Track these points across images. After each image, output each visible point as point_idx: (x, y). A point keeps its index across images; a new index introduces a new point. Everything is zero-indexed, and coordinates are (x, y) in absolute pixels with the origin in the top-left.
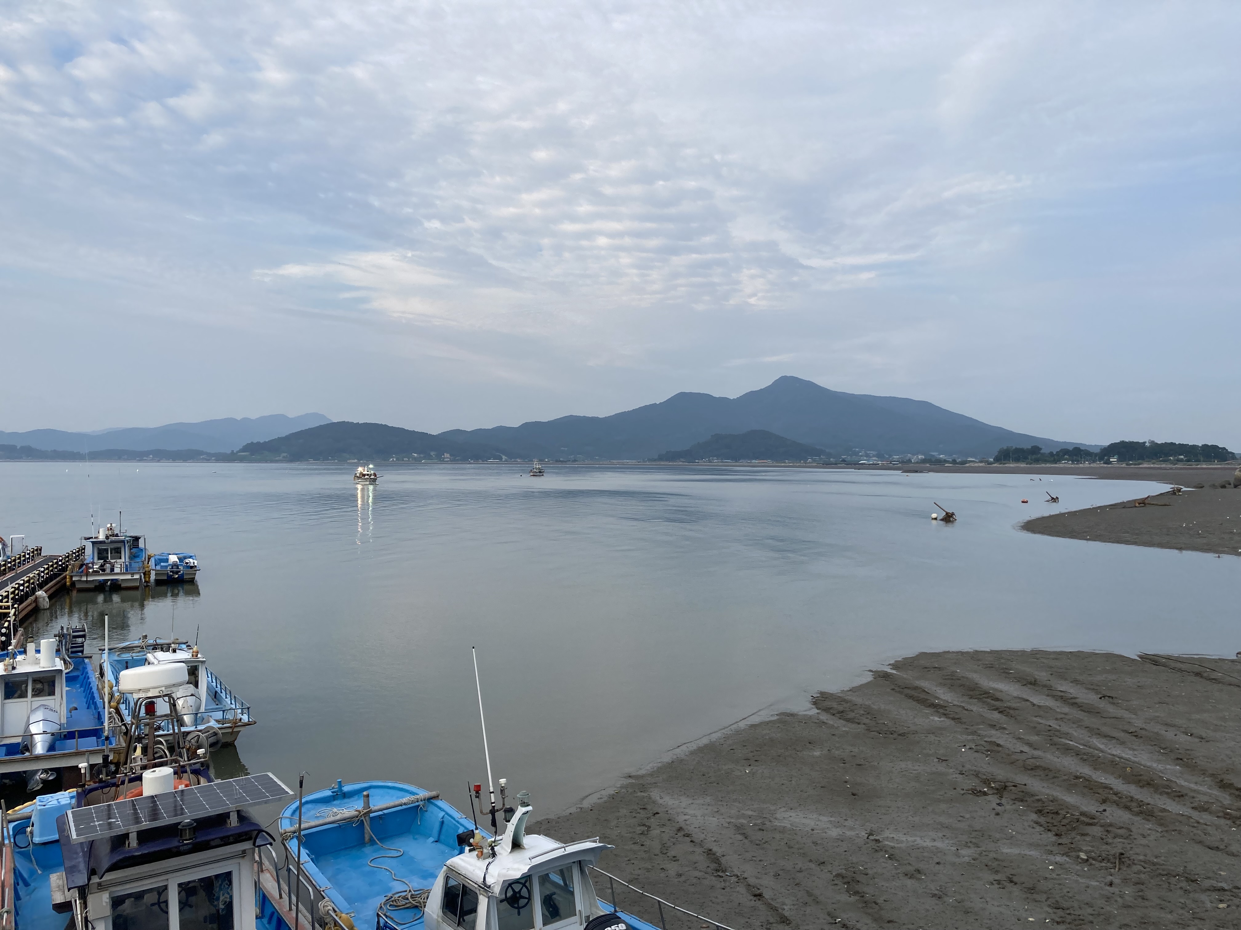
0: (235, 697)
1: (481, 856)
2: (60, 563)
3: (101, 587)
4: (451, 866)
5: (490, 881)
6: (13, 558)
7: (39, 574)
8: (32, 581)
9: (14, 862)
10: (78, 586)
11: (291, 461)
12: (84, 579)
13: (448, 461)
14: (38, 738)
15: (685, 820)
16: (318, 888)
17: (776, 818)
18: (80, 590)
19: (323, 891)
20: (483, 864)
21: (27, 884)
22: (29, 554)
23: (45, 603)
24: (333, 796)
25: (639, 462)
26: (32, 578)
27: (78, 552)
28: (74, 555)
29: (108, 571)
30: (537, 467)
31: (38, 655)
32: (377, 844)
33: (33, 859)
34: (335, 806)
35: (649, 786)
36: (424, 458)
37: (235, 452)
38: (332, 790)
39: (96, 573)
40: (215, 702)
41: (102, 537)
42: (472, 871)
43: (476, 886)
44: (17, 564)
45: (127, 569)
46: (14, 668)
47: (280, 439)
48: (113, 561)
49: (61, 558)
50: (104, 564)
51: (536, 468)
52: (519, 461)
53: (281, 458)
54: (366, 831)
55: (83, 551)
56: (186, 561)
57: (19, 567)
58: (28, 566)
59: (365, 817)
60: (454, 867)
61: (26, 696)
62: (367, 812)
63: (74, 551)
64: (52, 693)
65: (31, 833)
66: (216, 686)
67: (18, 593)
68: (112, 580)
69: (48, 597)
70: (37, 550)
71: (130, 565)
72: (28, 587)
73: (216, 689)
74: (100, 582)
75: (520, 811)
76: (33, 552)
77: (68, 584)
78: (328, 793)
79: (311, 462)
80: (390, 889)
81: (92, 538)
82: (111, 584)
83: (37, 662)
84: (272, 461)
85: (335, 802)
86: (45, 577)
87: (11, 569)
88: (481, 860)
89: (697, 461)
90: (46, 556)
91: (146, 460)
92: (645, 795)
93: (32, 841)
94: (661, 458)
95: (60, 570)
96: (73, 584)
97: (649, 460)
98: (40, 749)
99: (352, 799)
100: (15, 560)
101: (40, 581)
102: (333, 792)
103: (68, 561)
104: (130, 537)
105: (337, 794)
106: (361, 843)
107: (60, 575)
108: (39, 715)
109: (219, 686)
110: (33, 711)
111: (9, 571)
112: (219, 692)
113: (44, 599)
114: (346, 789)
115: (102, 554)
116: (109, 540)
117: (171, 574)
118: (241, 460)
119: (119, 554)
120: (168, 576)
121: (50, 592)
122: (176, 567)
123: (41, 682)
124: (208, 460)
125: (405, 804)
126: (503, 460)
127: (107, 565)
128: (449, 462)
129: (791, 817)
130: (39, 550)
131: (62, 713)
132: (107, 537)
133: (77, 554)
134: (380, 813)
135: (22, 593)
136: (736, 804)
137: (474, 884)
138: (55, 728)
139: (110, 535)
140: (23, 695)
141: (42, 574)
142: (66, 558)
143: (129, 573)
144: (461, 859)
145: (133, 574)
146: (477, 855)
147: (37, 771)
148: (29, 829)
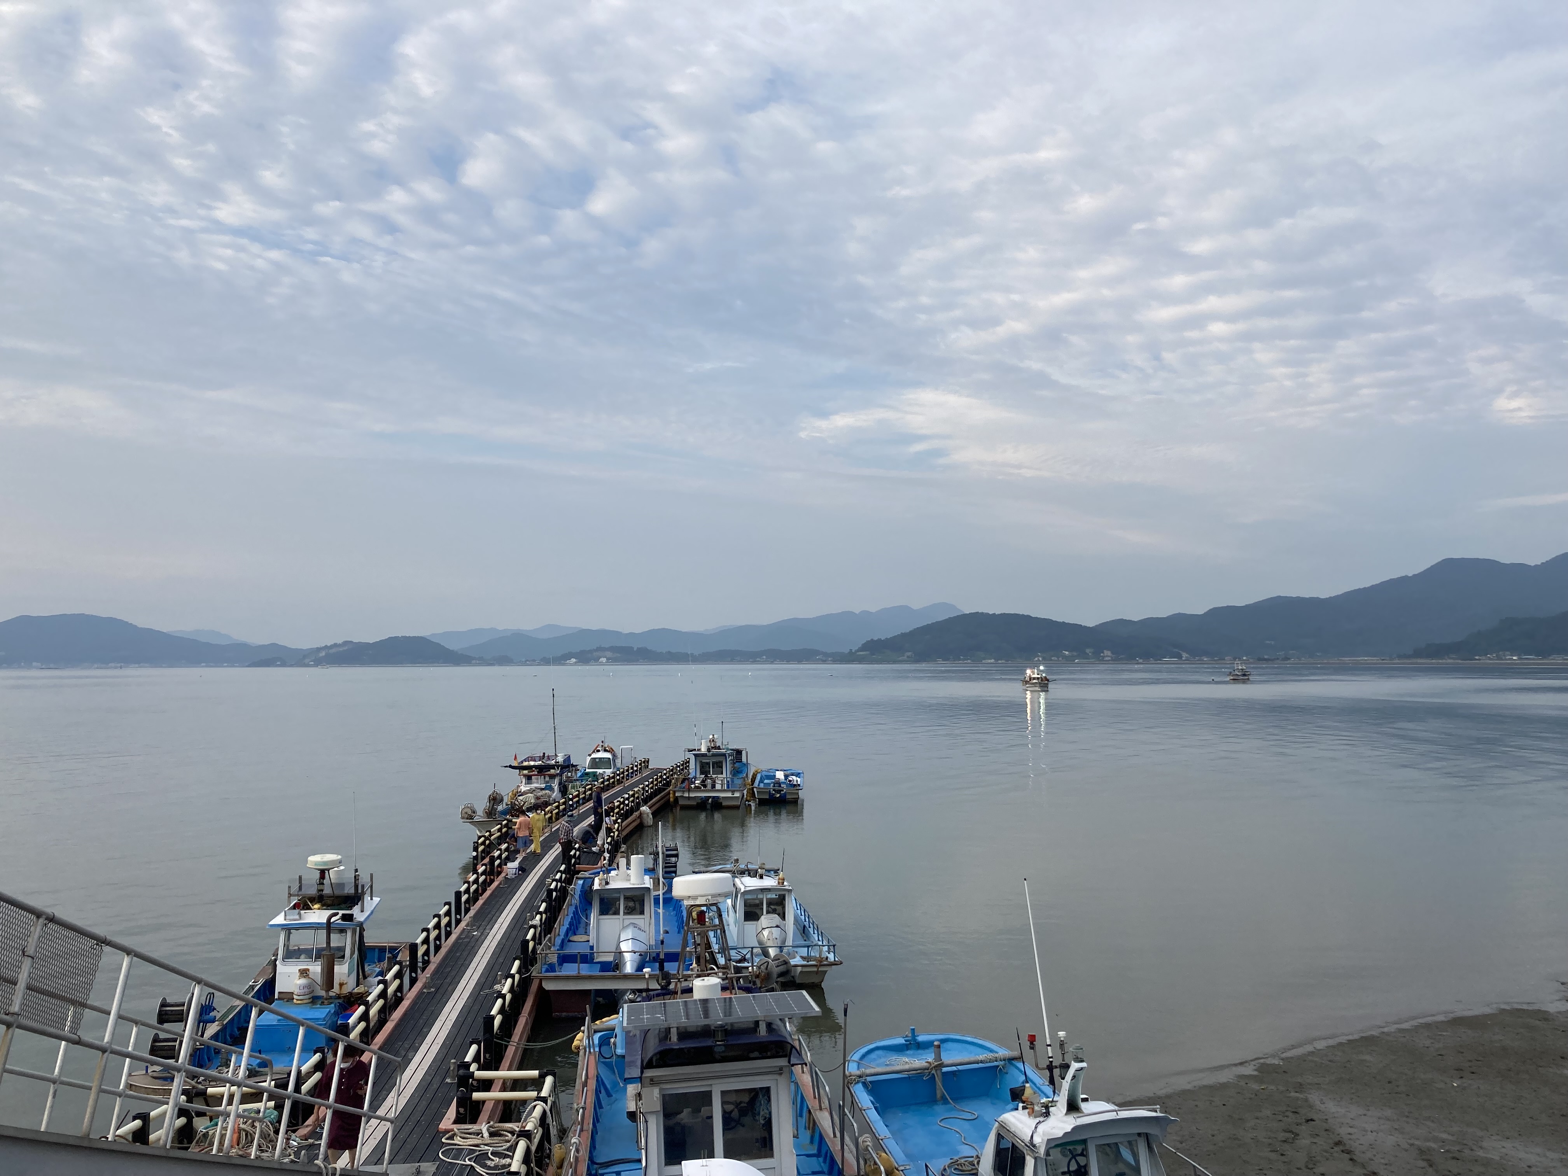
0: (822, 933)
1: (1032, 1114)
2: (664, 777)
3: (702, 805)
4: (1002, 1122)
5: (1037, 1140)
6: (621, 770)
7: (643, 789)
8: (636, 796)
9: (597, 1068)
10: (681, 802)
11: (917, 661)
12: (686, 795)
13: (1109, 660)
14: (628, 957)
15: (1349, 1134)
16: (877, 1136)
17: (1481, 1147)
18: (685, 808)
19: (882, 1140)
20: (1033, 1122)
21: (609, 1095)
22: (636, 766)
23: (649, 820)
24: (907, 1045)
25: (1383, 660)
26: (637, 792)
27: (682, 765)
28: (678, 769)
29: (709, 787)
30: (1240, 667)
31: (629, 871)
32: (951, 1104)
33: (616, 1071)
34: (908, 1056)
35: (1308, 1086)
36: (1078, 657)
37: (853, 651)
38: (906, 1039)
39: (697, 788)
40: (803, 937)
41: (704, 750)
42: (1021, 1128)
43: (1023, 1144)
44: (625, 776)
45: (730, 788)
46: (607, 883)
47: (903, 635)
48: (714, 776)
49: (665, 772)
50: (706, 779)
51: (1238, 669)
52: (1205, 659)
53: (905, 658)
54: (937, 1087)
55: (688, 764)
56: (790, 779)
57: (627, 780)
58: (636, 779)
59: (936, 1070)
60: (1005, 1124)
61: (619, 914)
62: (939, 1064)
63: (679, 764)
64: (642, 912)
65: (615, 1044)
66: (805, 919)
67: (623, 808)
68: (714, 797)
69: (652, 814)
70: (644, 762)
71: (733, 782)
72: (633, 801)
73: (805, 923)
74: (702, 798)
75: (1075, 1066)
76: (640, 764)
77: (671, 799)
78: (901, 1041)
79: (939, 662)
80: (958, 1152)
81: (695, 750)
82: (712, 801)
83: (628, 878)
84: (895, 662)
85: (908, 1052)
86: (649, 792)
87: (620, 782)
88: (1031, 1117)
89: (1477, 658)
90: (653, 769)
91: (759, 661)
92: (1302, 1096)
93: (615, 1052)
94: (1418, 653)
95: (663, 785)
96: (676, 799)
97: (1400, 657)
98: (629, 968)
99: (927, 1051)
100: (623, 773)
101: (645, 796)
102: (906, 1041)
103: (672, 775)
104: (732, 750)
105: (910, 1043)
106: (932, 1100)
107: (664, 790)
108: (628, 934)
109: (807, 920)
110: (624, 928)
111: (618, 784)
112: (807, 926)
113: (648, 816)
114: (921, 1038)
115: (704, 769)
116: (711, 753)
117: (774, 792)
118: (861, 660)
119: (721, 769)
120: (770, 796)
121: (654, 808)
122: (778, 785)
123: (633, 901)
124: (824, 662)
125: (982, 1062)
126: (1183, 659)
127: (709, 780)
128: (1110, 662)
129: (1504, 1147)
130: (647, 762)
131: (651, 934)
132: (709, 750)
133: (681, 767)
134: (954, 1068)
135: (627, 808)
136: (1429, 1123)
137: (1020, 1142)
138: (643, 948)
139: (712, 748)
140: (617, 913)
141: (647, 788)
142: (669, 771)
143: (729, 791)
144: (1014, 1116)
145: (733, 792)
146: (1028, 1113)
147: (627, 990)
148: (612, 1040)
